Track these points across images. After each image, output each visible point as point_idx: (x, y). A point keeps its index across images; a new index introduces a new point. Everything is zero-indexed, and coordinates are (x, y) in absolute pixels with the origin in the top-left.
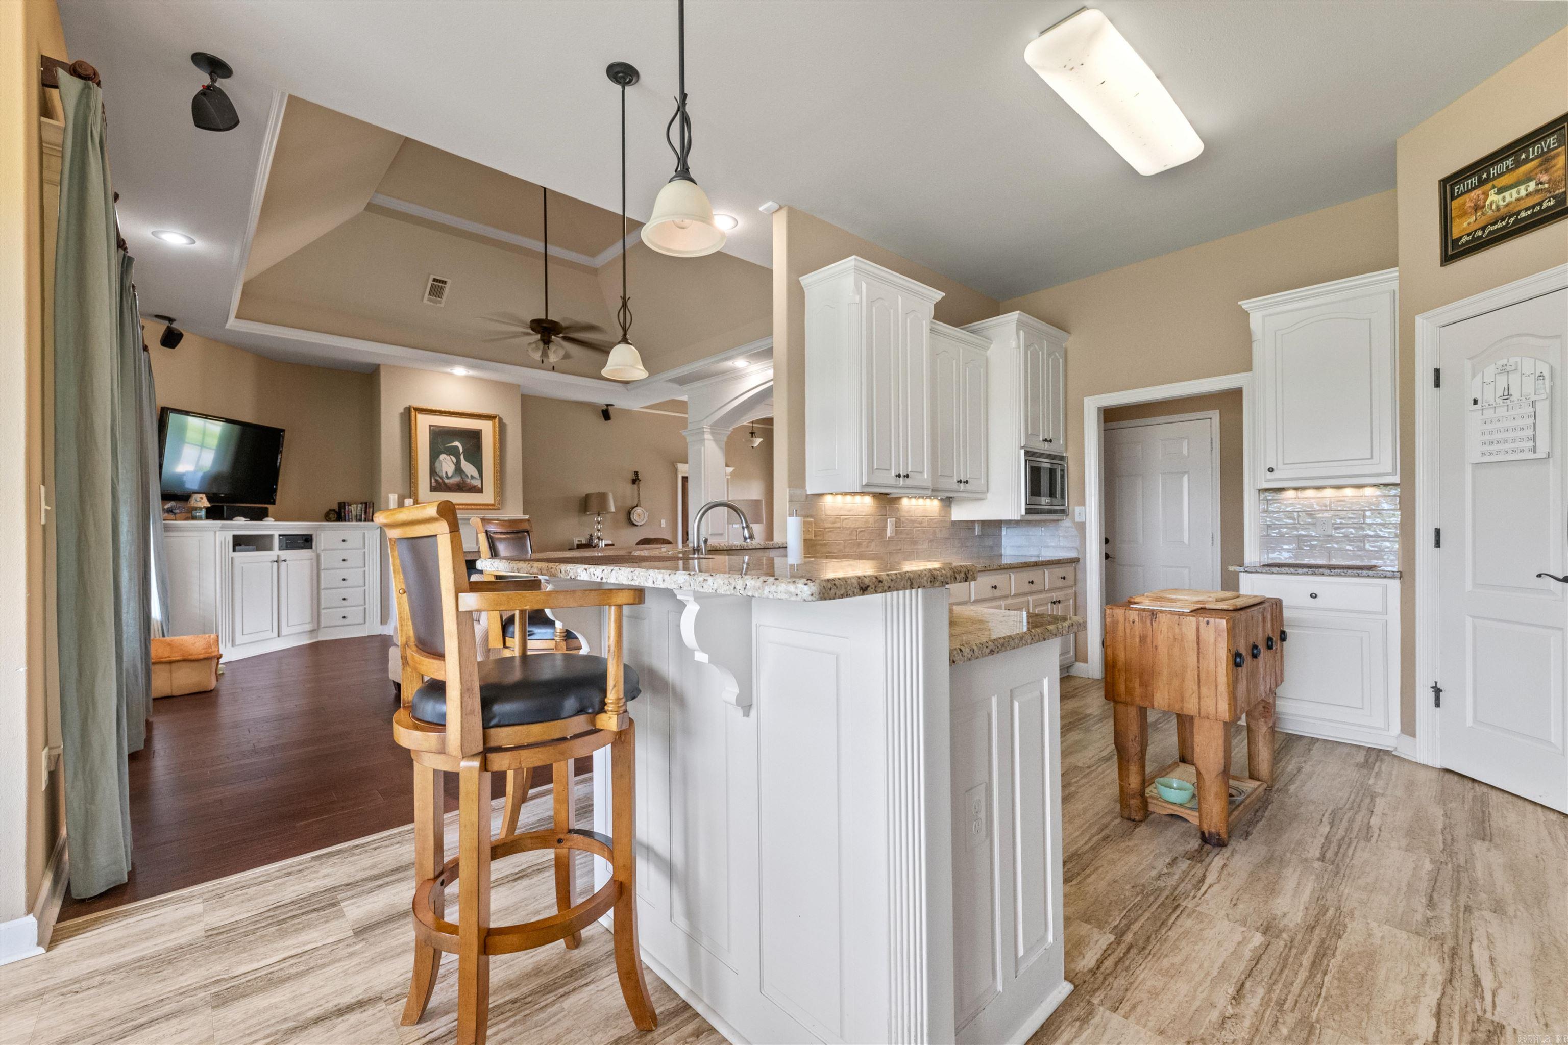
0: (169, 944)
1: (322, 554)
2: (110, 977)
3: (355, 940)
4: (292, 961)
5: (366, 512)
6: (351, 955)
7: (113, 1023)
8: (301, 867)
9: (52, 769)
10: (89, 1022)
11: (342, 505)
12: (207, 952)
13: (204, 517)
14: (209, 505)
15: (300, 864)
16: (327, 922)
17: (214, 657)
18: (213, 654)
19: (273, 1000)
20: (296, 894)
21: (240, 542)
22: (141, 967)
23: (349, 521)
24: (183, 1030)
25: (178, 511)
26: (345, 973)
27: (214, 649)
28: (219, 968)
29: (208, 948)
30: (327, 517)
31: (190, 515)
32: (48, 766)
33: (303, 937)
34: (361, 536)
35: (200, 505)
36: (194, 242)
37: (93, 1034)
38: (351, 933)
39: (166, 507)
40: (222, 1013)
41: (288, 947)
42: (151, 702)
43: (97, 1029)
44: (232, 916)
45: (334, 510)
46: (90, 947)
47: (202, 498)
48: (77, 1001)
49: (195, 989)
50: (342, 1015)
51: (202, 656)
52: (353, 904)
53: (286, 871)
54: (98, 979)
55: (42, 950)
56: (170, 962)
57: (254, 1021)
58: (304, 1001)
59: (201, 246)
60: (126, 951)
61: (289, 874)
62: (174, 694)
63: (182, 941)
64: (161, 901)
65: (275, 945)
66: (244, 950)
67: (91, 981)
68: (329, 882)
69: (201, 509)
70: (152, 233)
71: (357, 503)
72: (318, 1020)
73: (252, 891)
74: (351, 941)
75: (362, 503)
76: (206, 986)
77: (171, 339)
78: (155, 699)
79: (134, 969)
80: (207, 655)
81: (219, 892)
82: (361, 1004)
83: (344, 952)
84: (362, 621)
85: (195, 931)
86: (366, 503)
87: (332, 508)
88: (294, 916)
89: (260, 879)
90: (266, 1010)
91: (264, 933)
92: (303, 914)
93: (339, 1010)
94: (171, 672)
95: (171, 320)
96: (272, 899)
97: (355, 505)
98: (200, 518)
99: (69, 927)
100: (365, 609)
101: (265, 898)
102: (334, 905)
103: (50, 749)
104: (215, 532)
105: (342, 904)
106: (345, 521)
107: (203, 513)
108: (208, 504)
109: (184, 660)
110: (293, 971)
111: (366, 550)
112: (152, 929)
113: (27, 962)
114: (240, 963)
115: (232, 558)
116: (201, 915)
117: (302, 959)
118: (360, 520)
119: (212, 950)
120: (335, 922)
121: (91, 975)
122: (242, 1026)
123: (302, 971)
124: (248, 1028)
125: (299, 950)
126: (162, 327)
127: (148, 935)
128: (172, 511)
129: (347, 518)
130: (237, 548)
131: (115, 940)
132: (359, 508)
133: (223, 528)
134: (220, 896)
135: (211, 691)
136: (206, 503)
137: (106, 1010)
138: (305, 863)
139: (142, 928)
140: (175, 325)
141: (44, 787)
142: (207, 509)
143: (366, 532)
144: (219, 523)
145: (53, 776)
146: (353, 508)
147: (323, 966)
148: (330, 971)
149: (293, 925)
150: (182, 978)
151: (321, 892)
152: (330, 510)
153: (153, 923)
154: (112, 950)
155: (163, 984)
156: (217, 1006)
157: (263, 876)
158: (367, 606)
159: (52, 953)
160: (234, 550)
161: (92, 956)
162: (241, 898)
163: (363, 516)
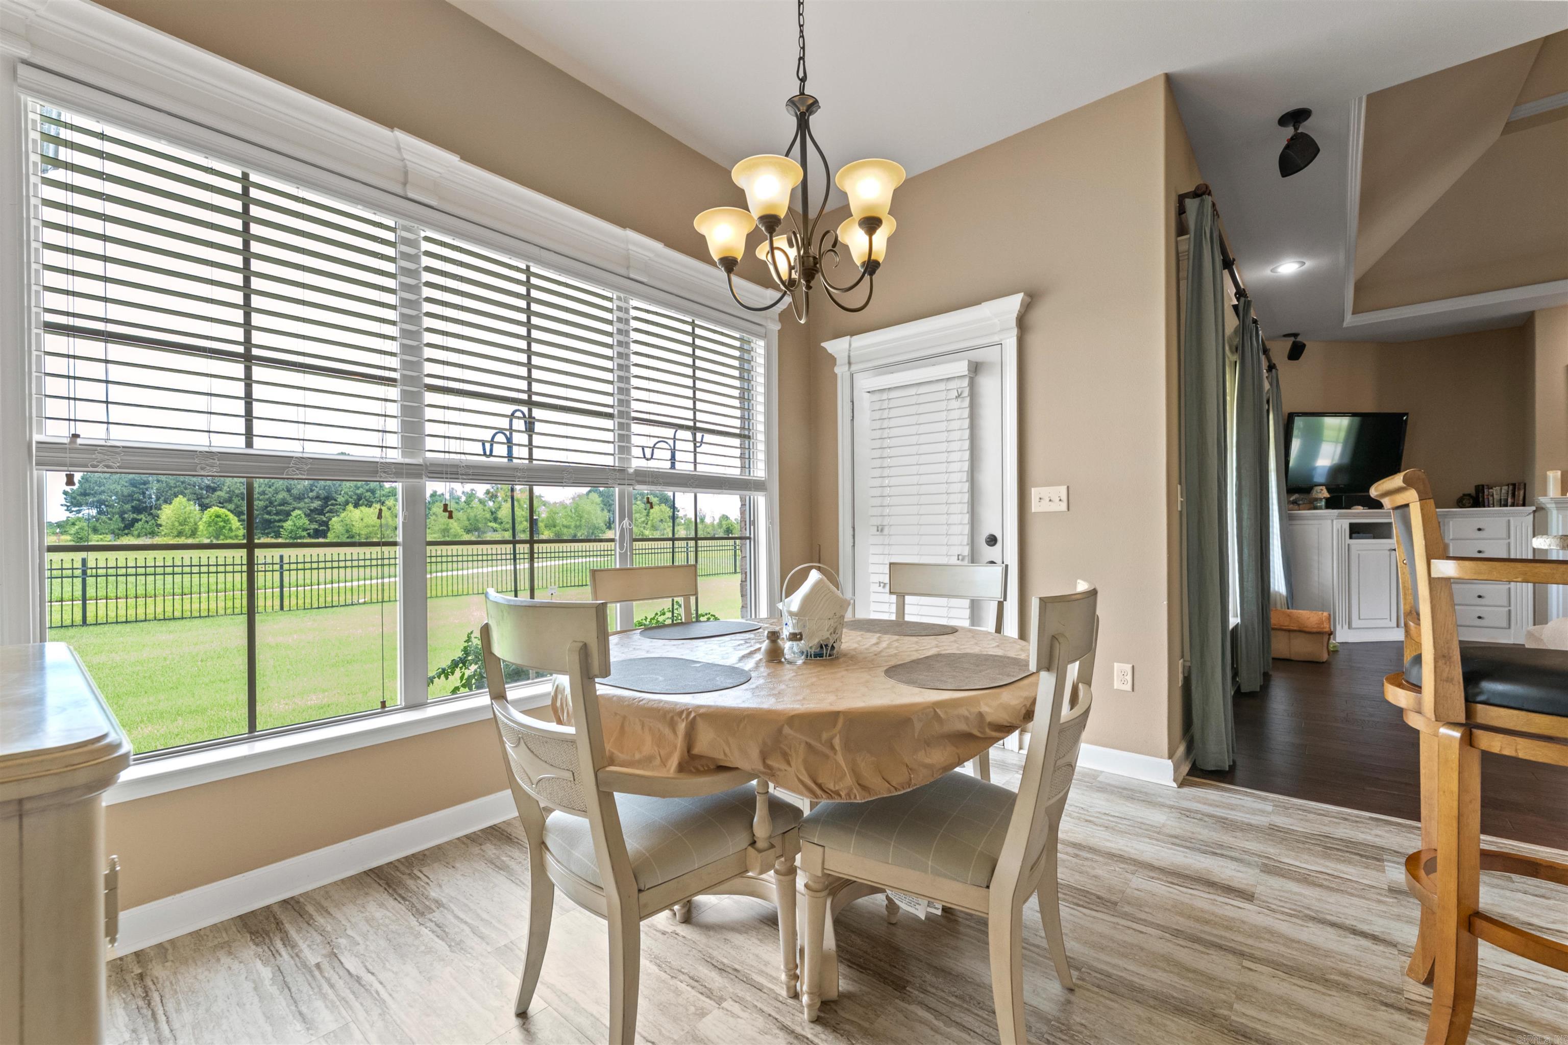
0: (1244, 820)
1: (1451, 544)
2: (1206, 819)
3: (1387, 894)
4: (1327, 877)
5: (1513, 495)
6: (1379, 902)
7: (1202, 843)
8: (1358, 819)
9: (1186, 675)
10: (1190, 834)
11: (1480, 489)
12: (1267, 837)
13: (1323, 507)
14: (1329, 496)
15: (1357, 817)
16: (1366, 868)
17: (1326, 633)
18: (1325, 630)
19: (1303, 891)
20: (1346, 835)
21: (1356, 530)
22: (1224, 823)
23: (1489, 506)
24: (1239, 871)
25: (1301, 502)
26: (1369, 910)
27: (1326, 625)
28: (1272, 851)
29: (1269, 835)
30: (1461, 503)
31: (1312, 506)
32: (1184, 673)
33: (1342, 867)
34: (1505, 525)
35: (1320, 496)
36: (1304, 263)
37: (1191, 842)
38: (1386, 887)
39: (1291, 499)
40: (1265, 877)
41: (1328, 866)
42: (1271, 661)
43: (1193, 841)
44: (1291, 825)
45: (1469, 495)
46: (1199, 797)
47: (1322, 490)
48: (1186, 821)
49: (1253, 853)
50: (1355, 934)
51: (1315, 630)
52: (1396, 868)
53: (1344, 816)
54: (1199, 816)
55: (1175, 785)
56: (1242, 830)
57: (1286, 895)
58: (1328, 907)
59: (1309, 264)
60: (1218, 809)
61: (1346, 819)
62: (1293, 658)
63: (1253, 822)
64: (1246, 792)
65: (1317, 860)
66: (1293, 850)
67: (1196, 815)
68: (1379, 842)
69: (1321, 499)
70: (1271, 271)
71: (1501, 486)
72: (1333, 925)
73: (1311, 816)
74: (1383, 892)
75: (1508, 485)
76: (1260, 856)
77: (1296, 352)
78: (1274, 659)
79: (1220, 822)
80: (1319, 630)
81: (1287, 805)
82: (1375, 938)
83: (1375, 897)
84: (1505, 624)
85: (1261, 820)
86: (1514, 485)
87: (1467, 491)
88: (1338, 850)
89: (1320, 812)
90: (1295, 894)
91: (1312, 847)
92: (1347, 852)
93: (1354, 930)
94: (1289, 639)
95: (1295, 335)
96: (1326, 830)
97: (1498, 488)
98: (1320, 508)
99: (1192, 781)
100: (1510, 611)
101: (1320, 826)
102: (1378, 860)
103: (1184, 661)
104: (1332, 521)
105: (1385, 863)
106: (1484, 506)
107: (1323, 503)
108: (1327, 495)
109: (1300, 631)
110: (1325, 883)
111: (1512, 540)
112: (1237, 805)
113: (1168, 788)
114: (1288, 857)
115: (1349, 545)
116: (1269, 813)
117: (1336, 880)
118: (1506, 505)
119: (1270, 837)
120: (1374, 872)
121: (1197, 812)
122: (1277, 893)
123: (1333, 888)
124: (1280, 896)
125: (1336, 873)
126: (1288, 343)
127: (1232, 807)
128: (1296, 503)
129: (1486, 504)
130: (1354, 535)
131: (1214, 801)
132: (1503, 491)
133: (1340, 517)
134: (1288, 809)
135: (1323, 663)
136: (1325, 494)
137: (1200, 834)
138: (1360, 818)
139: (1231, 802)
140: (1299, 339)
141: (1180, 684)
142: (1327, 500)
143: (1511, 519)
144: (1336, 512)
145: (1187, 680)
146: (1495, 491)
147: (1352, 895)
148: (1355, 901)
149: (1336, 855)
150: (1246, 842)
151: (1369, 845)
152: (1464, 495)
153: (1239, 802)
154: (1211, 805)
155: (1234, 839)
156: (1264, 872)
157: (1323, 810)
158: (1512, 608)
159: (1180, 790)
160: (1351, 538)
161: (1199, 802)
162: (1300, 817)
163: (1510, 500)
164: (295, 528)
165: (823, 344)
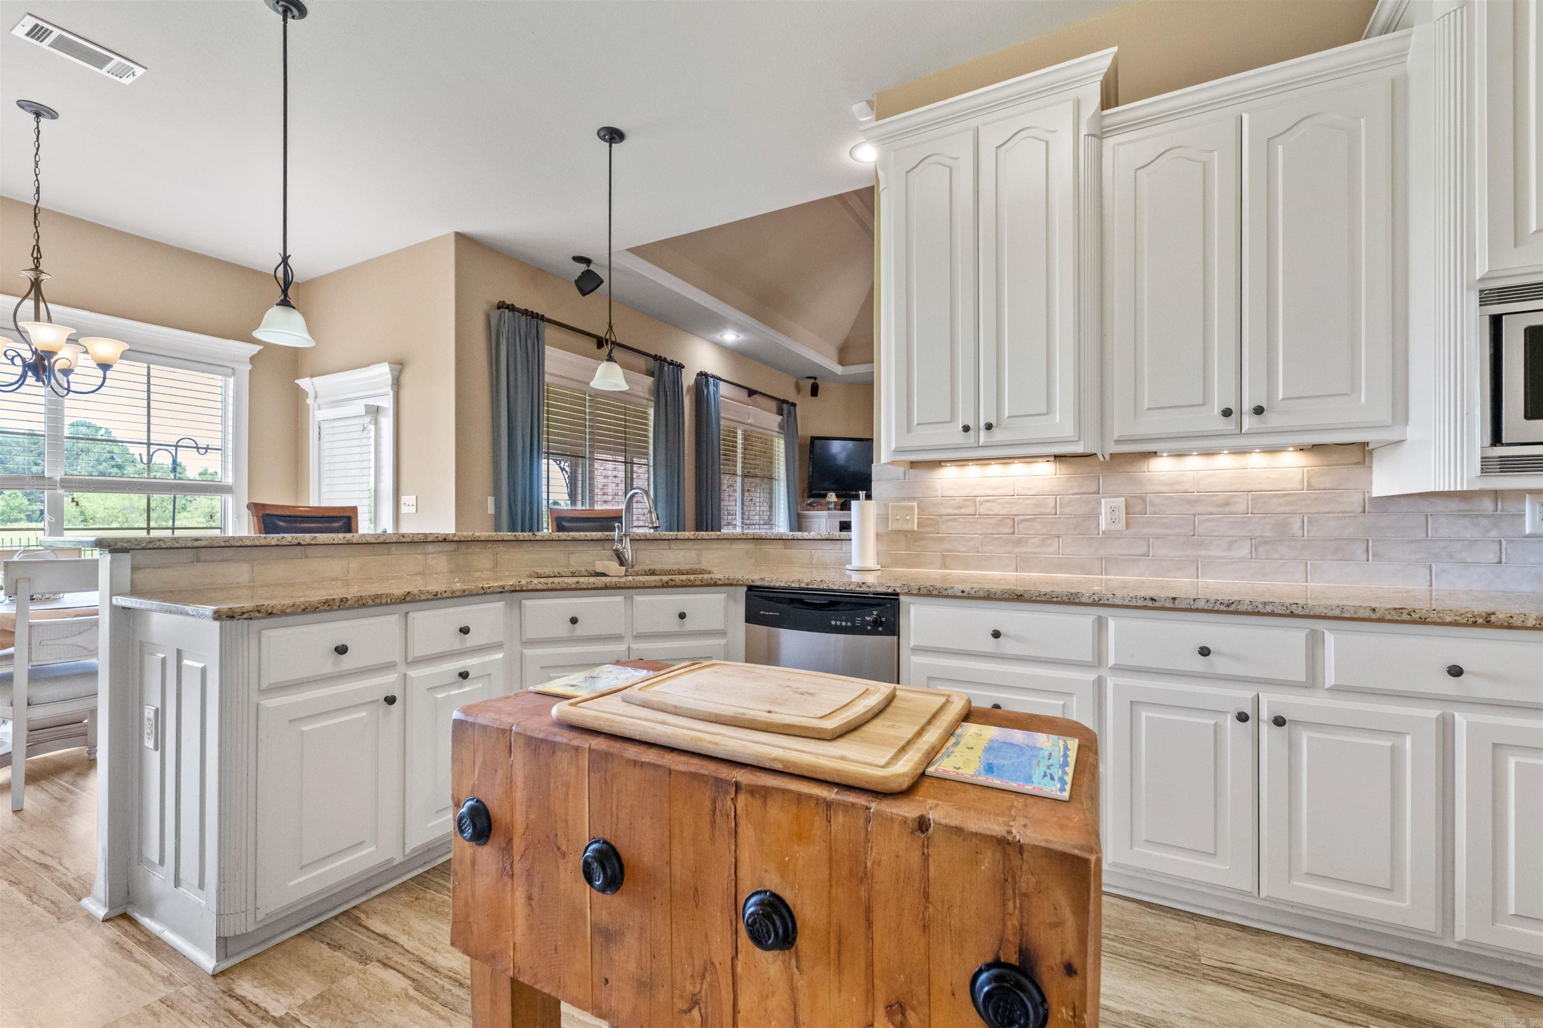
31: (826, 507)
36: (738, 336)
47: (832, 495)
59: (742, 336)
70: (721, 338)
77: (815, 391)
95: (815, 378)
107: (832, 506)
140: (817, 381)
164: (8, 510)
165: (296, 381)
